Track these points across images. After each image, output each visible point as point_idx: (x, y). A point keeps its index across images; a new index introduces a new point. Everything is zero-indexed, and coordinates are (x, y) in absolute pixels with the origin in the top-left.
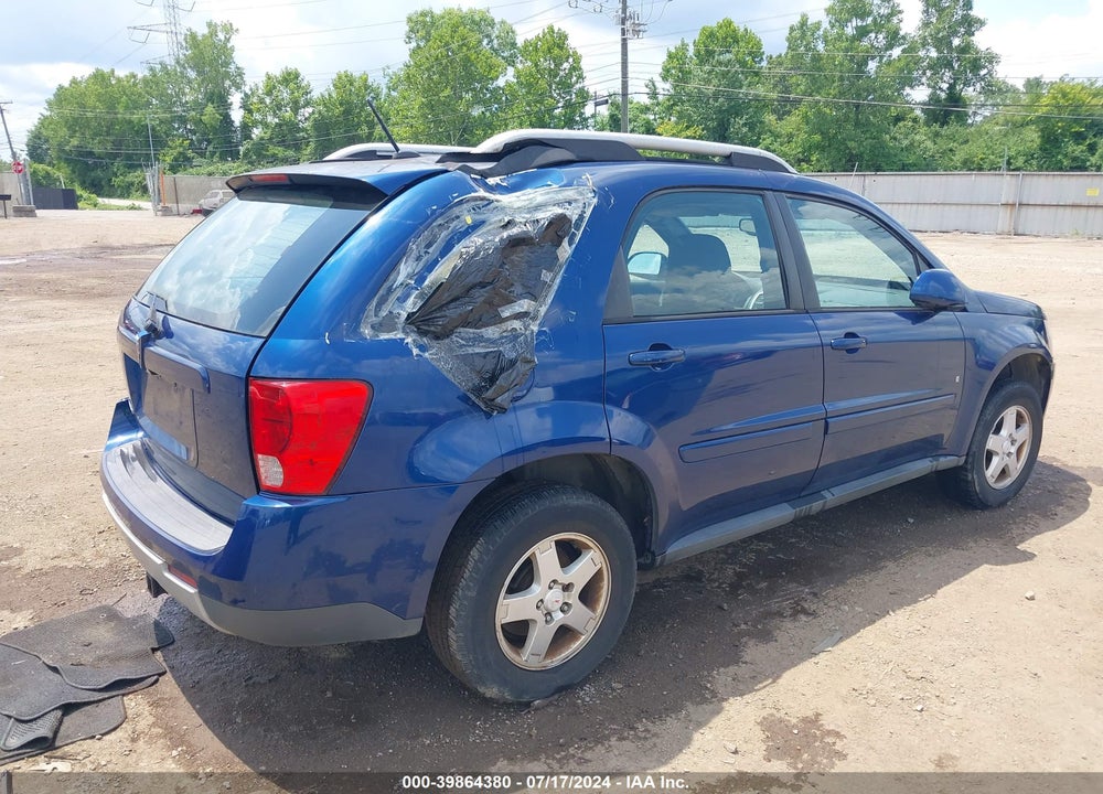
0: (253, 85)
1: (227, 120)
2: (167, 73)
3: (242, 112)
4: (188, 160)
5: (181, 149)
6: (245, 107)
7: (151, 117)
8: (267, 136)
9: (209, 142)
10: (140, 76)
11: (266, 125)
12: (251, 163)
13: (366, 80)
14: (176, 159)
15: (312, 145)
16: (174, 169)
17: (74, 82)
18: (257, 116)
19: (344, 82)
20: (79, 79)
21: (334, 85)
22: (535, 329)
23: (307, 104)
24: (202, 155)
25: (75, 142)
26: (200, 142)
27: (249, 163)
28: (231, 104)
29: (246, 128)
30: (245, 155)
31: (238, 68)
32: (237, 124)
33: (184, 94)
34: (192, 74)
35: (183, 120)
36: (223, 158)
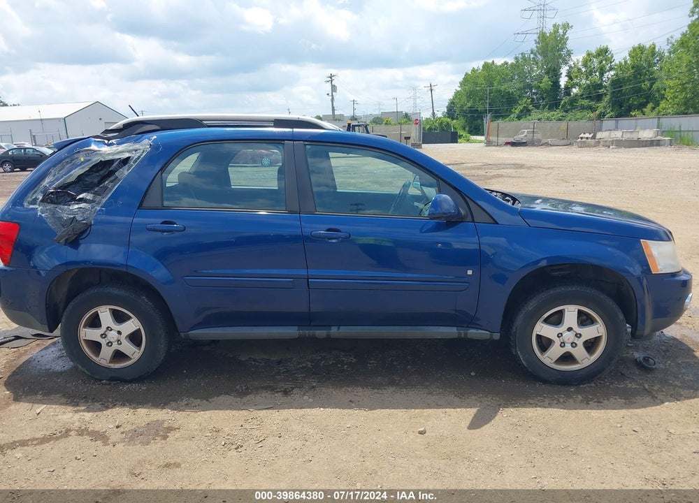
0: (575, 60)
1: (556, 84)
2: (525, 60)
3: (566, 79)
4: (529, 111)
5: (526, 105)
6: (569, 76)
7: (512, 87)
8: (580, 93)
9: (543, 99)
10: (510, 62)
11: (580, 86)
12: (566, 111)
13: (654, 48)
14: (521, 111)
15: (608, 97)
16: (519, 118)
17: (474, 70)
18: (575, 81)
19: (638, 51)
20: (476, 68)
21: (630, 55)
22: (98, 208)
23: (611, 69)
24: (537, 107)
25: (469, 105)
26: (538, 99)
27: (565, 111)
28: (561, 74)
29: (568, 89)
30: (563, 106)
31: (568, 51)
32: (563, 86)
33: (533, 71)
34: (540, 58)
35: (530, 87)
36: (551, 109)
